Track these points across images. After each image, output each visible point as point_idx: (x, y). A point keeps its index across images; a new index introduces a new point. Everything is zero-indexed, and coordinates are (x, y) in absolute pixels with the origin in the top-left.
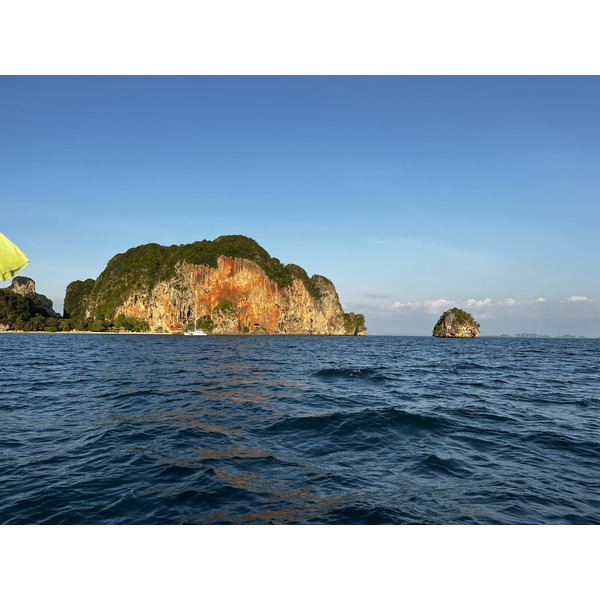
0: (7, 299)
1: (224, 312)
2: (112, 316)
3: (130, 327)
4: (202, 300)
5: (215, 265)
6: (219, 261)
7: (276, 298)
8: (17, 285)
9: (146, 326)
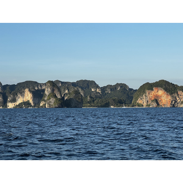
1: (153, 102)
2: (136, 103)
4: (150, 99)
6: (154, 89)
7: (169, 97)
9: (143, 105)
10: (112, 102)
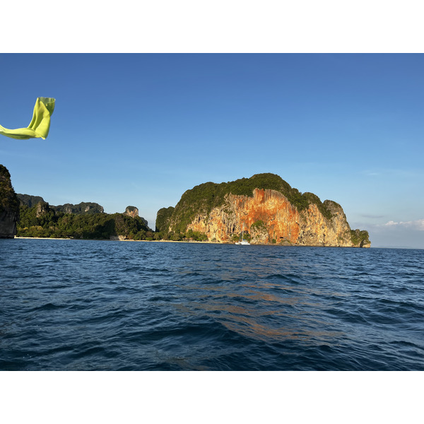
0: (125, 220)
1: (258, 228)
2: (184, 231)
3: (196, 238)
4: (242, 220)
5: (251, 195)
6: (254, 192)
7: (297, 218)
8: (128, 211)
9: (206, 237)
10: (122, 225)
